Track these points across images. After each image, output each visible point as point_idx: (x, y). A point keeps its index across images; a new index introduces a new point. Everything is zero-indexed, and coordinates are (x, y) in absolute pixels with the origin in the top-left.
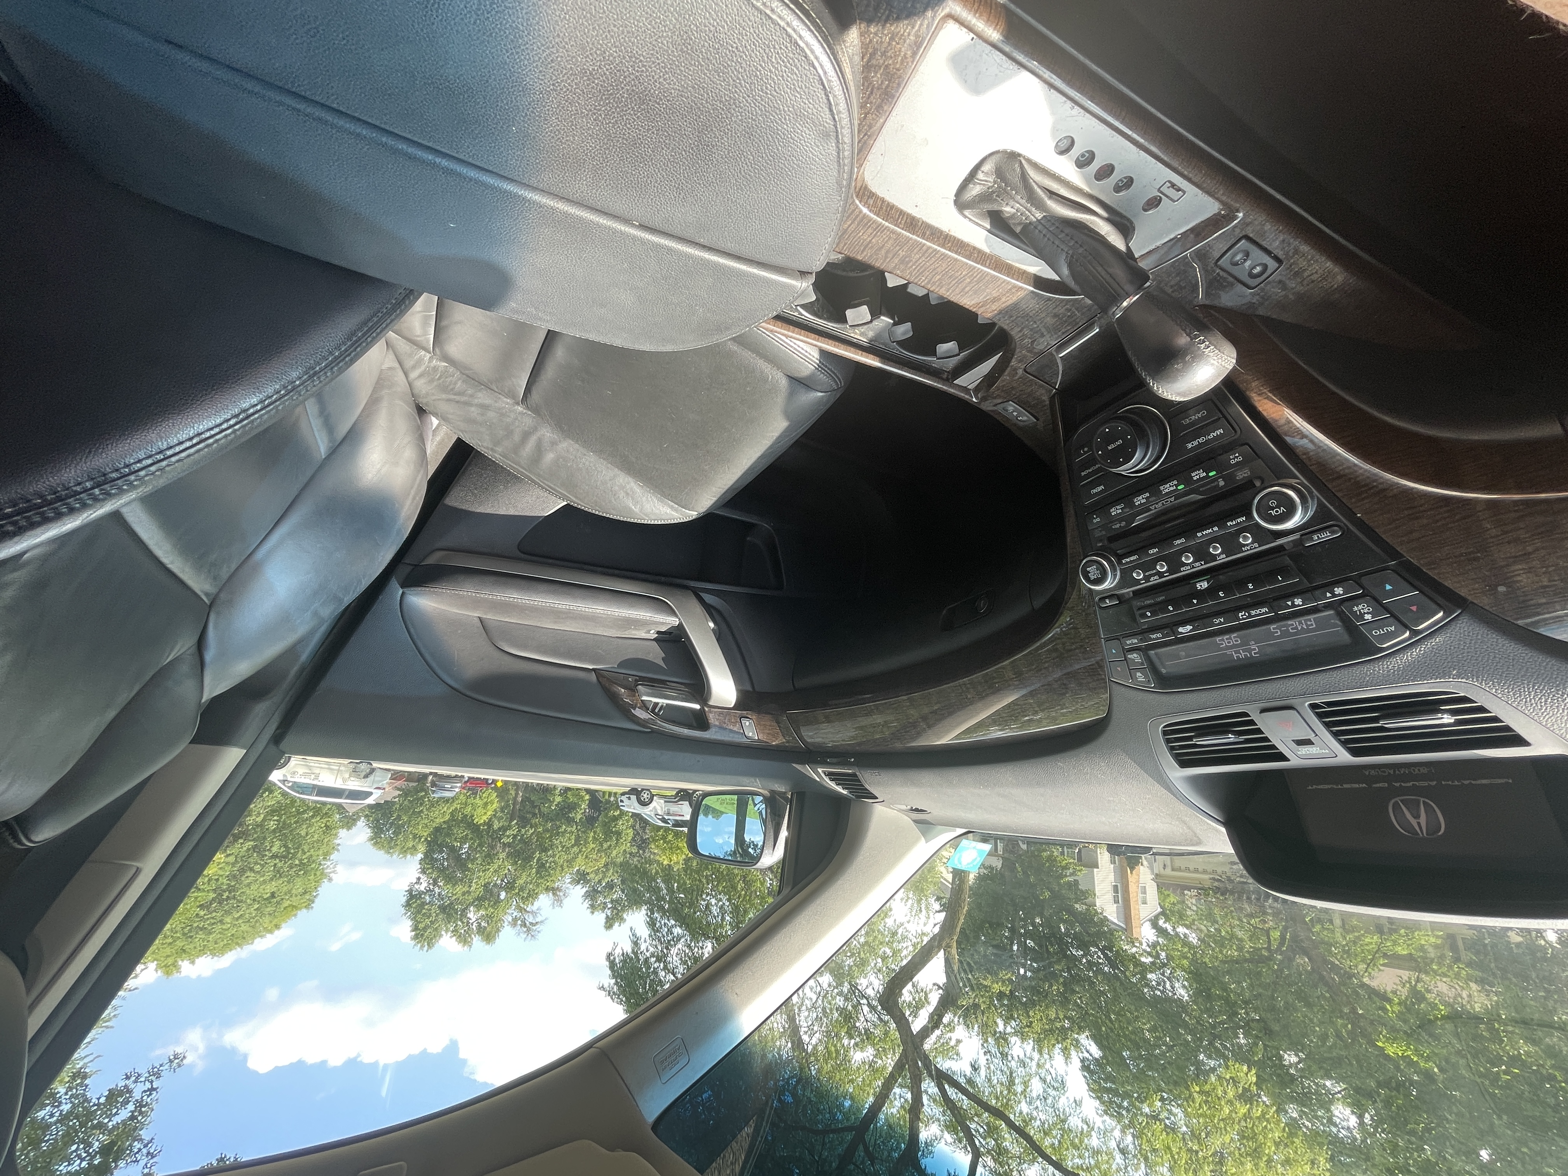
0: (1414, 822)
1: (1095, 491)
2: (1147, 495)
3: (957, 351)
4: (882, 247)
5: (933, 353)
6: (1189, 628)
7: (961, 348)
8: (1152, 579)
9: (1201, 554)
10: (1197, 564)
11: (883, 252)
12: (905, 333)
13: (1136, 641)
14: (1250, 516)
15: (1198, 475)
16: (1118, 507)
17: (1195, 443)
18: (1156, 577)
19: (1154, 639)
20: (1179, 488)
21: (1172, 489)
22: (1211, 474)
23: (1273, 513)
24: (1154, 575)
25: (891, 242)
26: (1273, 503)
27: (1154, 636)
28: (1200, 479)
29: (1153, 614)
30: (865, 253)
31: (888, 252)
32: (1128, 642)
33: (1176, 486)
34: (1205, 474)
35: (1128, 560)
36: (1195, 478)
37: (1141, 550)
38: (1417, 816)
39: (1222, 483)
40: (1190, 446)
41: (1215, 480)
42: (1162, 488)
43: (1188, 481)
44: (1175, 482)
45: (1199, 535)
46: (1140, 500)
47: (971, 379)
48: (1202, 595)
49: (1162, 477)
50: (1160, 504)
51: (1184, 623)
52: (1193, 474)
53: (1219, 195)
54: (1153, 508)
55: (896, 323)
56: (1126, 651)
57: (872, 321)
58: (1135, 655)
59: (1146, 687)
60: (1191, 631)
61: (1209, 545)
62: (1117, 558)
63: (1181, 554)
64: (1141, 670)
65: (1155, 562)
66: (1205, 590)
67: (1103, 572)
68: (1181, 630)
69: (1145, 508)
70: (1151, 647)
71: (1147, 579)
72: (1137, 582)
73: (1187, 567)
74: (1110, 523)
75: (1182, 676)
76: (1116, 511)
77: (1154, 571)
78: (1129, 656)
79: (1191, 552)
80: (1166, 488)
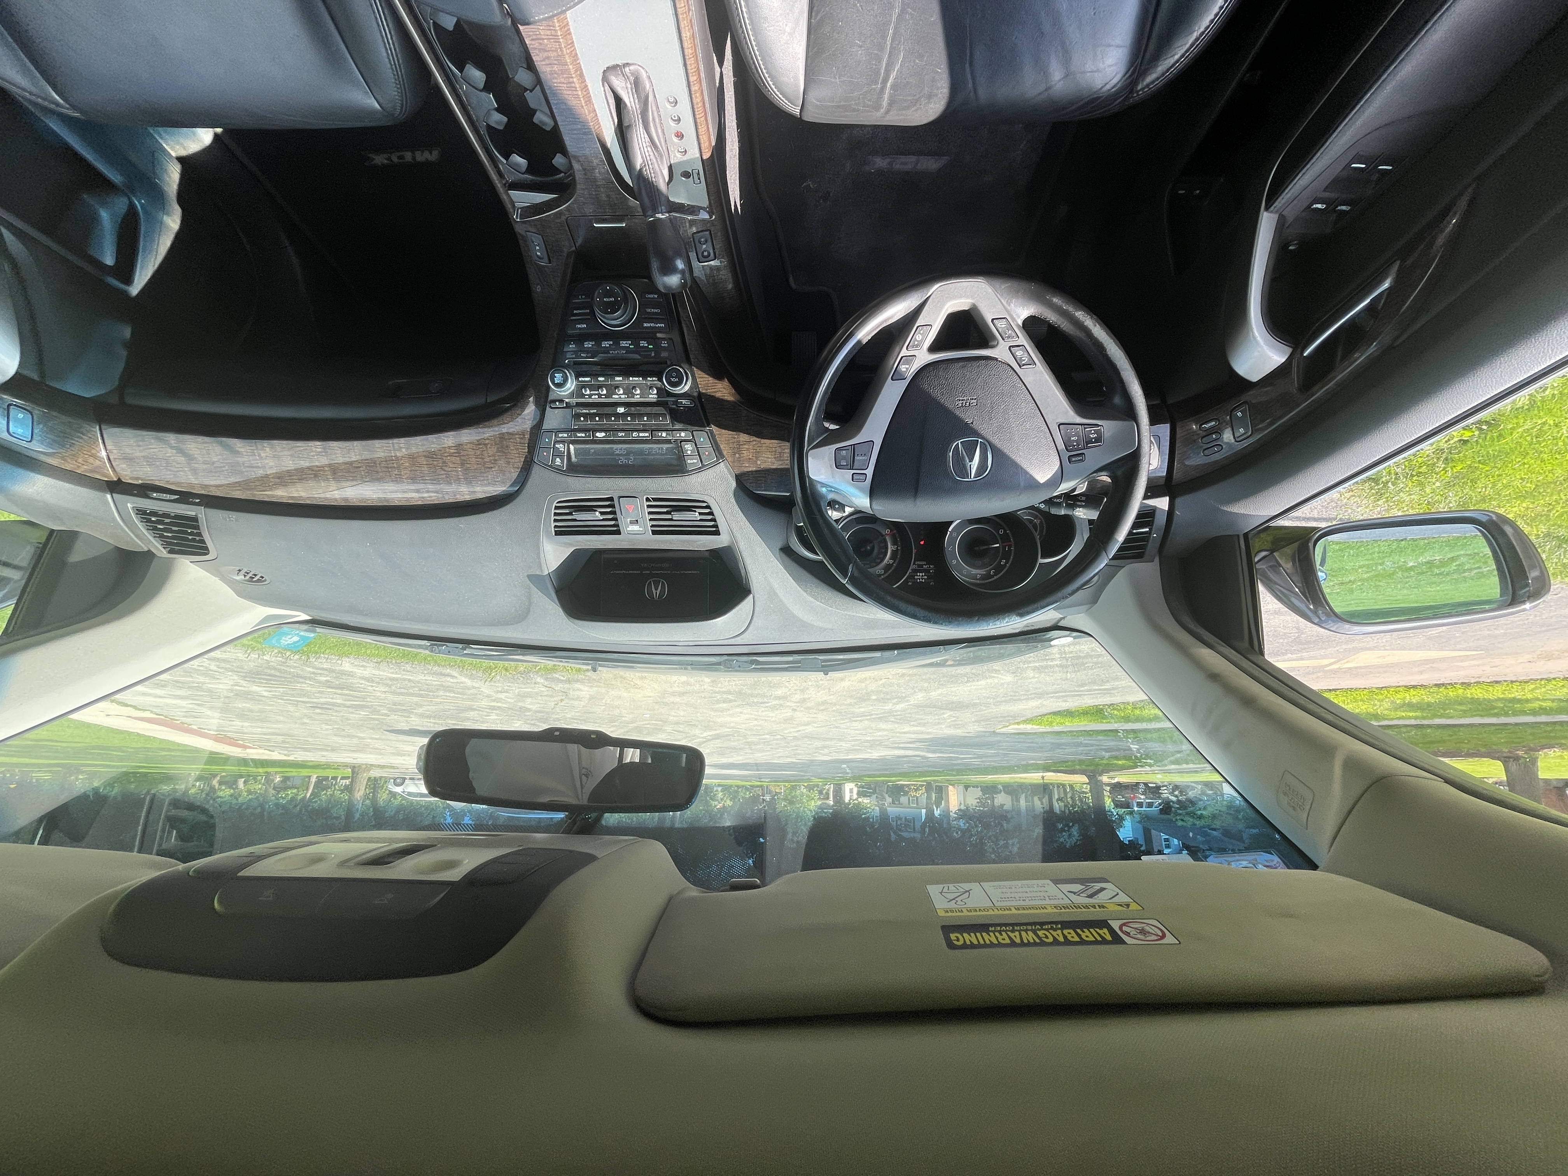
0: (654, 592)
1: (579, 326)
2: (611, 343)
3: (524, 169)
4: (547, 51)
5: (507, 157)
6: (603, 434)
7: (529, 170)
8: (593, 397)
9: (629, 391)
10: (623, 396)
11: (546, 54)
12: (498, 123)
13: (566, 435)
14: (660, 380)
15: (643, 343)
16: (590, 343)
17: (649, 325)
18: (597, 397)
19: (579, 437)
20: (631, 347)
21: (627, 345)
22: (650, 347)
23: (672, 380)
24: (595, 395)
25: (555, 53)
26: (674, 374)
27: (580, 435)
28: (643, 347)
29: (585, 420)
30: (533, 42)
31: (548, 58)
32: (560, 435)
33: (630, 345)
34: (646, 345)
35: (583, 379)
36: (641, 345)
37: (595, 375)
38: (656, 589)
39: (653, 354)
40: (645, 325)
41: (650, 350)
42: (621, 342)
43: (637, 345)
44: (630, 342)
45: (631, 379)
46: (605, 344)
47: (523, 199)
48: (618, 416)
49: (623, 335)
50: (616, 352)
51: (600, 431)
52: (641, 342)
53: (711, 198)
54: (611, 352)
55: (497, 110)
56: (556, 442)
57: (481, 91)
58: (561, 445)
59: (558, 470)
60: (604, 437)
61: (634, 388)
62: (578, 375)
63: (617, 387)
64: (561, 457)
65: (600, 387)
66: (622, 413)
67: (565, 380)
68: (598, 434)
69: (606, 351)
70: (573, 442)
71: (590, 396)
72: (583, 396)
73: (617, 397)
74: (581, 351)
75: (586, 466)
76: (588, 345)
77: (597, 392)
78: (557, 446)
79: (623, 388)
80: (624, 344)
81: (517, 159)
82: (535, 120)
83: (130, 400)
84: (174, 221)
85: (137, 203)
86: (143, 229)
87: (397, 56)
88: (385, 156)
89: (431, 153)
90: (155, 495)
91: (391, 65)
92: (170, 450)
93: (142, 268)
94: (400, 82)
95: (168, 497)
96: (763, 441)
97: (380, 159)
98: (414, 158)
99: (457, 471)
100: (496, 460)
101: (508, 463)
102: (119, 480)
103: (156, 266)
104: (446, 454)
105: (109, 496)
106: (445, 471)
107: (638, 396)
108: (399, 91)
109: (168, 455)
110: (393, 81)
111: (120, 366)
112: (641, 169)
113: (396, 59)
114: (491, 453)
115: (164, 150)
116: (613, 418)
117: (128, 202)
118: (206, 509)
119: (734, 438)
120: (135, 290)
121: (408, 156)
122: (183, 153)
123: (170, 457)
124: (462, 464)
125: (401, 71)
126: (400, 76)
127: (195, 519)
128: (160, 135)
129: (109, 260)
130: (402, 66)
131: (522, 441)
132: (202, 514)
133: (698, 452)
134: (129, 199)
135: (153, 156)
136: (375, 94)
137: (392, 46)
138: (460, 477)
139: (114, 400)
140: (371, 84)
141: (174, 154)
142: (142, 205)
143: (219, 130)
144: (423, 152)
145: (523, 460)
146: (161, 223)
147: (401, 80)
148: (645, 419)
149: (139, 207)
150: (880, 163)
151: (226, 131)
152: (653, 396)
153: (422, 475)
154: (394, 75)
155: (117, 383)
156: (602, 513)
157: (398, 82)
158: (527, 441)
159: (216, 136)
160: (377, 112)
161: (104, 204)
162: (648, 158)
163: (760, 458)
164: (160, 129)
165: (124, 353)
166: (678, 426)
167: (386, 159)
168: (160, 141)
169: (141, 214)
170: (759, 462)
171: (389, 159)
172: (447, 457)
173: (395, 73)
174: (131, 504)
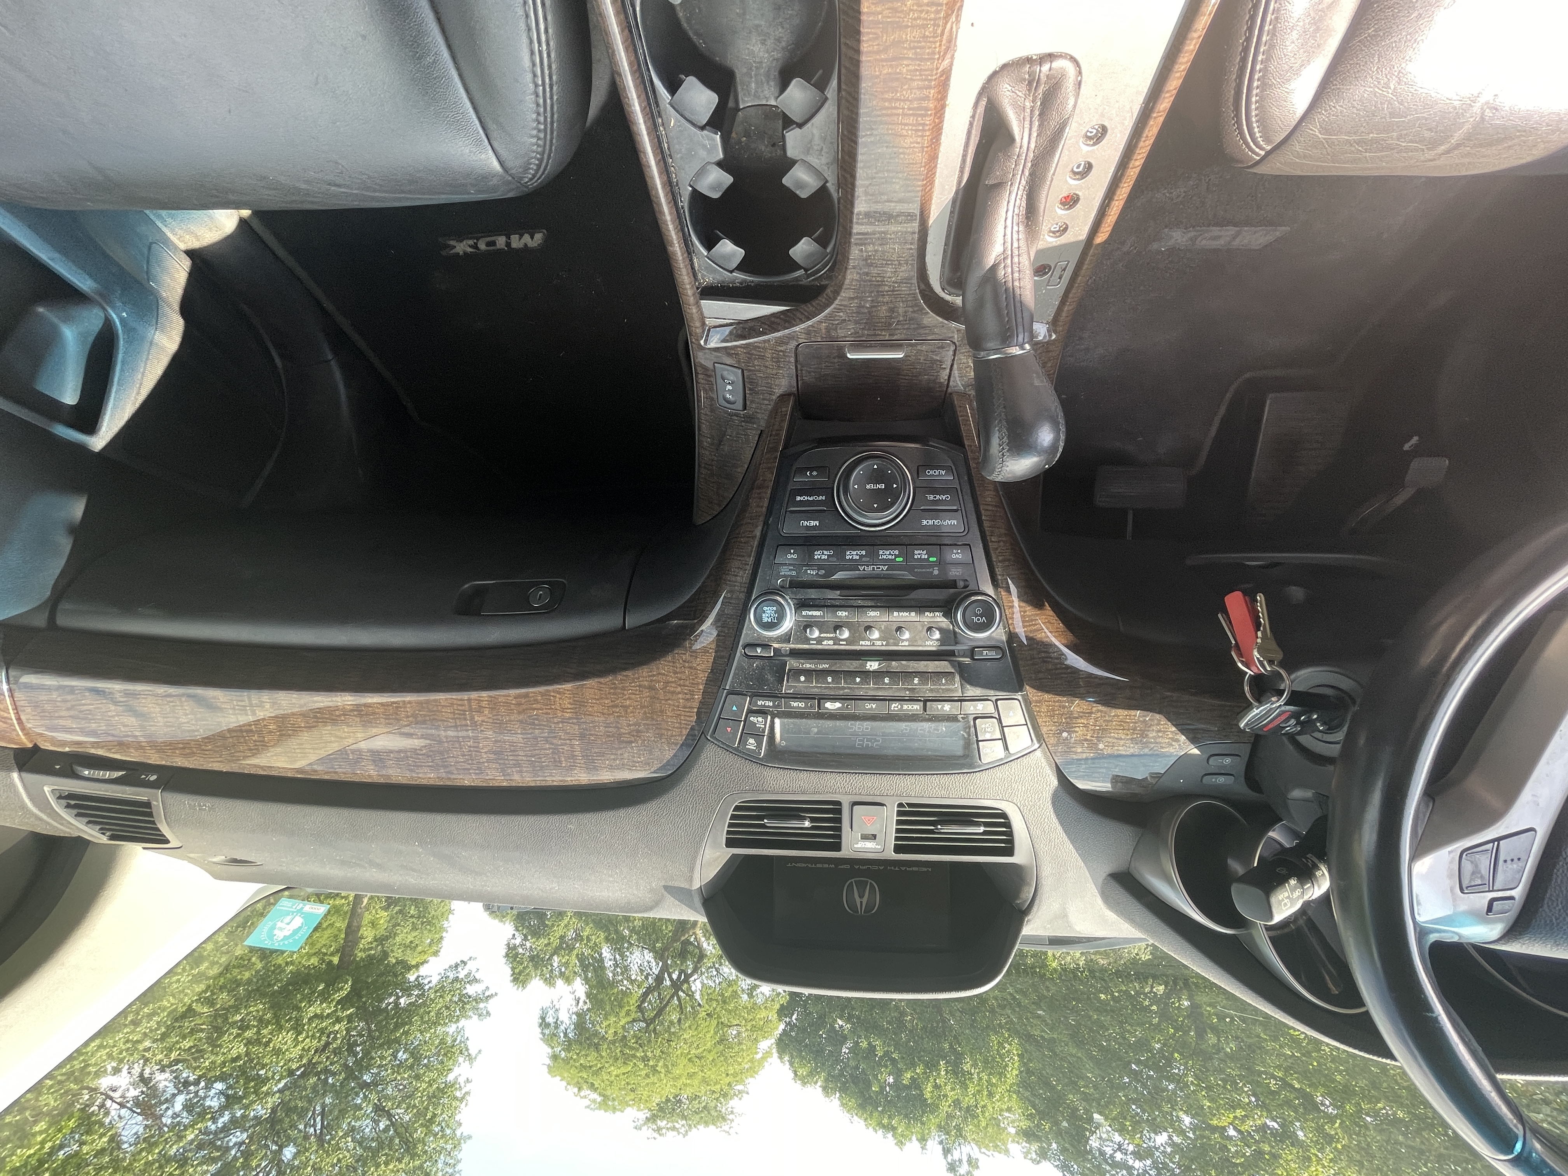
0: (858, 900)
1: (805, 523)
2: (863, 552)
3: (735, 265)
5: (711, 246)
6: (838, 705)
8: (825, 643)
9: (890, 634)
10: (879, 643)
12: (713, 186)
13: (769, 702)
15: (920, 554)
16: (825, 552)
17: (931, 522)
18: (831, 642)
19: (793, 707)
20: (898, 559)
21: (890, 557)
22: (931, 559)
24: (829, 638)
26: (978, 610)
27: (795, 704)
28: (921, 560)
29: (806, 681)
32: (759, 703)
33: (896, 556)
34: (926, 557)
35: (810, 613)
36: (916, 557)
37: (830, 607)
38: (861, 896)
39: (936, 572)
40: (925, 522)
41: (932, 565)
42: (881, 552)
43: (908, 556)
44: (897, 552)
45: (895, 613)
46: (853, 554)
47: (723, 312)
48: (866, 674)
49: (885, 540)
50: (870, 568)
51: (834, 699)
52: (916, 552)
54: (861, 568)
55: (719, 164)
56: (751, 712)
57: (702, 128)
58: (760, 719)
59: (751, 757)
60: (839, 709)
61: (899, 629)
62: (802, 605)
63: (868, 628)
64: (758, 737)
65: (837, 627)
66: (873, 672)
67: (781, 617)
68: (829, 705)
69: (853, 566)
70: (780, 715)
71: (819, 640)
72: (807, 640)
73: (868, 643)
74: (807, 565)
75: (799, 754)
76: (821, 555)
77: (832, 635)
78: (752, 719)
79: (879, 630)
80: (886, 554)
81: (727, 248)
82: (786, 181)
83: (63, 621)
84: (170, 338)
85: (114, 316)
86: (120, 356)
87: (550, 67)
88: (471, 242)
89: (532, 238)
90: (87, 772)
91: (536, 86)
92: (113, 708)
93: (115, 407)
94: (546, 118)
95: (108, 775)
96: (1113, 712)
97: (462, 247)
98: (508, 244)
99: (572, 746)
100: (638, 731)
101: (661, 736)
102: (36, 746)
103: (137, 405)
104: (556, 720)
105: (15, 775)
106: (552, 744)
107: (907, 643)
108: (542, 135)
109: (110, 714)
110: (534, 116)
111: (56, 566)
112: (994, 267)
113: (547, 72)
114: (632, 720)
115: (166, 241)
116: (858, 680)
117: (103, 316)
118: (166, 794)
119: (1064, 707)
120: (98, 442)
121: (501, 241)
122: (195, 244)
123: (113, 716)
124: (582, 736)
125: (551, 98)
126: (548, 108)
127: (148, 805)
128: (164, 221)
129: (70, 397)
130: (555, 88)
131: (689, 704)
132: (157, 801)
133: (1003, 733)
134: (104, 309)
135: (149, 249)
136: (496, 144)
137: (544, 47)
138: (576, 753)
139: (40, 621)
140: (492, 126)
141: (183, 246)
142: (122, 320)
143: (246, 213)
144: (521, 236)
145: (685, 732)
146: (151, 343)
147: (549, 115)
148: (916, 681)
149: (118, 323)
150: (1178, 237)
151: (256, 213)
152: (932, 643)
153: (512, 748)
154: (538, 105)
155: (49, 593)
156: (812, 820)
157: (542, 119)
158: (696, 704)
159: (242, 222)
160: (491, 175)
161: (67, 320)
162: (1015, 245)
163: (1105, 740)
164: (164, 213)
165: (66, 544)
166: (972, 691)
167: (470, 246)
168: (164, 229)
169: (120, 331)
170: (1101, 746)
171: (475, 246)
172: (558, 723)
173: (541, 101)
174: (49, 786)
